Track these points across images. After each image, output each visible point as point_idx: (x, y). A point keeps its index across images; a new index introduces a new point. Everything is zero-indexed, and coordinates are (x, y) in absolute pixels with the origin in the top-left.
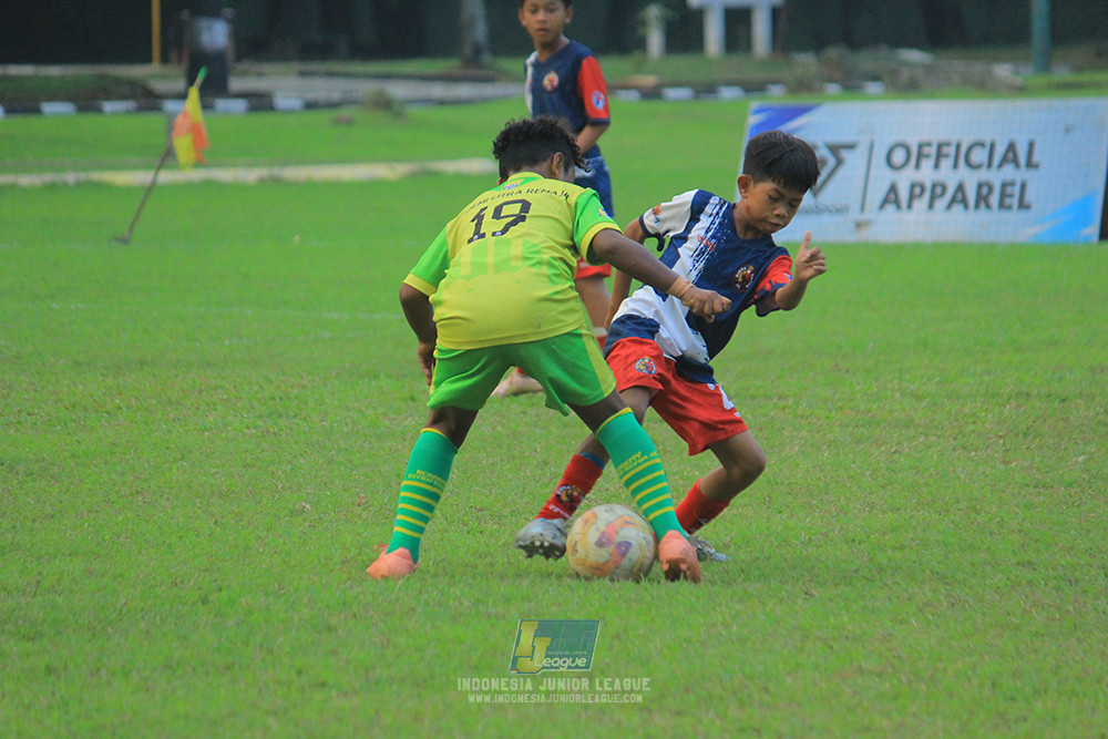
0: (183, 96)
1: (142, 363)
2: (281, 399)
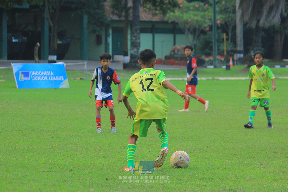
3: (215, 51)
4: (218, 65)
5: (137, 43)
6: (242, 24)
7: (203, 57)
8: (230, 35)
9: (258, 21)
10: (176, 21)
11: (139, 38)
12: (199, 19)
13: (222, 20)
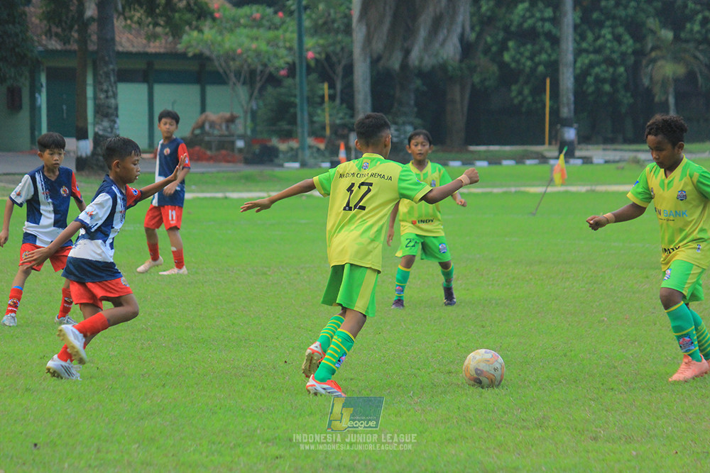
0: (558, 158)
1: (540, 262)
2: (595, 277)
3: (303, 127)
4: (311, 161)
5: (109, 107)
6: (368, 60)
7: (275, 142)
8: (339, 86)
9: (407, 52)
10: (207, 53)
11: (115, 95)
12: (263, 46)
13: (318, 49)
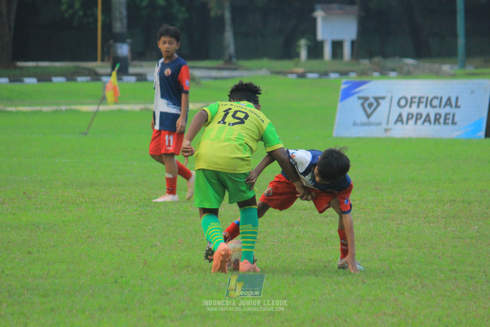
0: (110, 75)
1: (92, 184)
2: (148, 199)
